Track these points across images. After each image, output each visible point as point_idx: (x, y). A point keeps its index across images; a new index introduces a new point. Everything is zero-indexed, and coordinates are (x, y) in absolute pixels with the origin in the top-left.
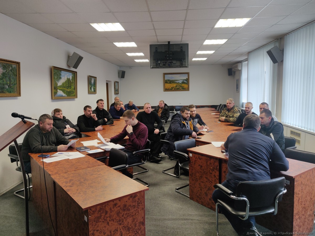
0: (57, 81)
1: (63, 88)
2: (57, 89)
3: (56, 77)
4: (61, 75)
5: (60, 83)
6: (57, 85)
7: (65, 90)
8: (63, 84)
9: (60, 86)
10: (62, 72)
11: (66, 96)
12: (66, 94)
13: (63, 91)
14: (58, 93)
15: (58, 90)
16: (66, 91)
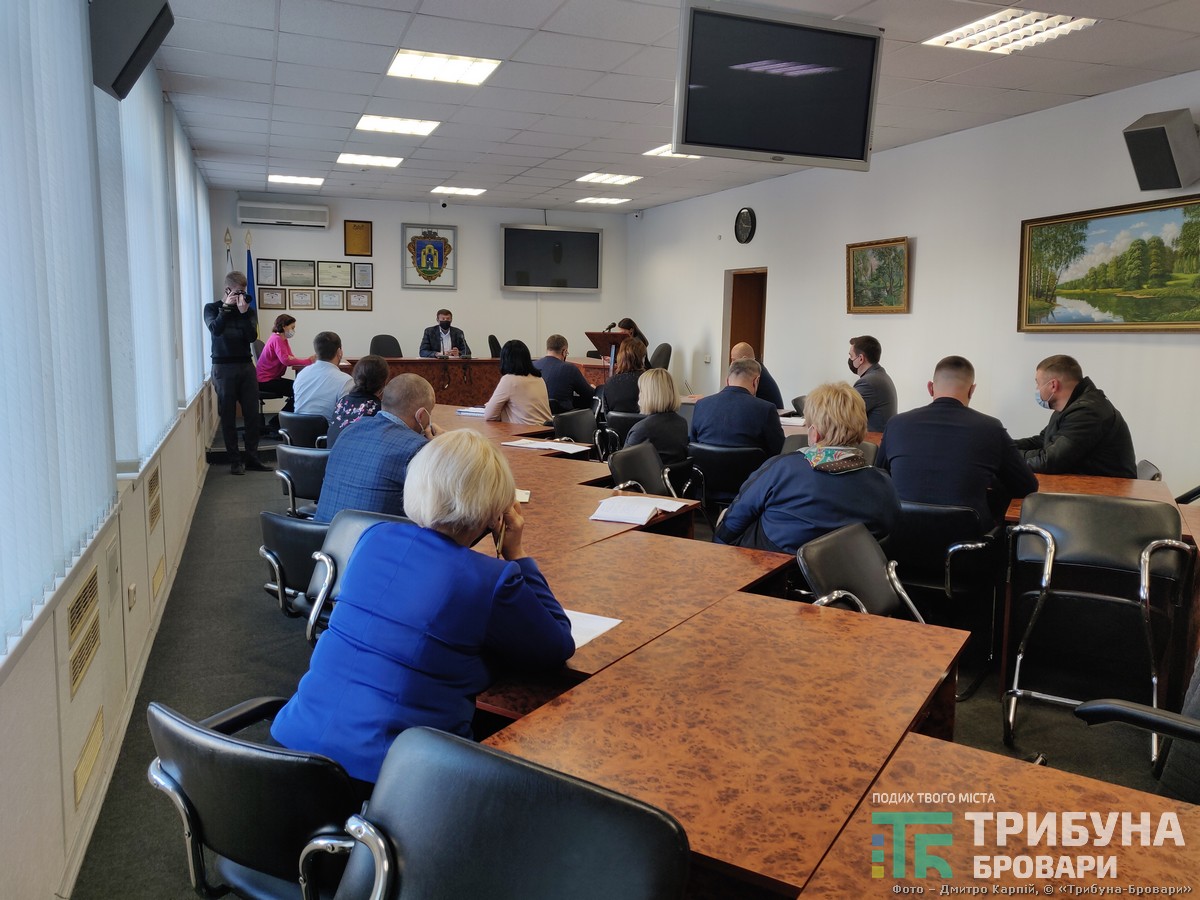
0: (1057, 268)
1: (1094, 288)
2: (1053, 297)
3: (1052, 253)
4: (1083, 237)
5: (1073, 272)
6: (1055, 279)
7: (1108, 295)
8: (1095, 273)
9: (1073, 285)
10: (1092, 224)
11: (1119, 319)
12: (1116, 313)
13: (1093, 301)
14: (1057, 310)
15: (1059, 300)
16: (1115, 299)
